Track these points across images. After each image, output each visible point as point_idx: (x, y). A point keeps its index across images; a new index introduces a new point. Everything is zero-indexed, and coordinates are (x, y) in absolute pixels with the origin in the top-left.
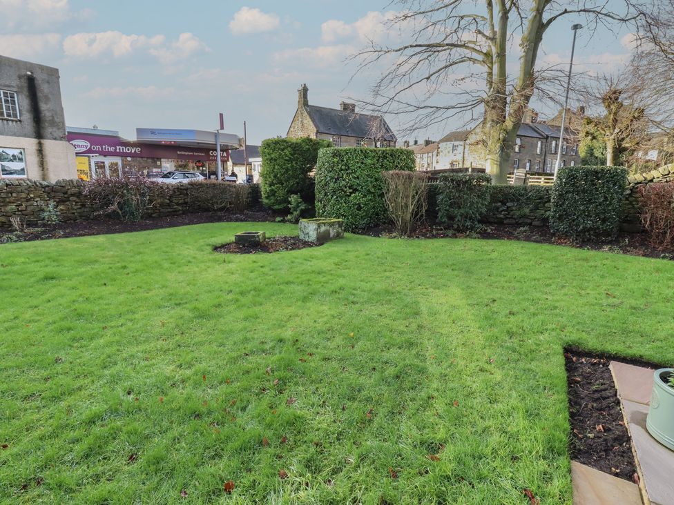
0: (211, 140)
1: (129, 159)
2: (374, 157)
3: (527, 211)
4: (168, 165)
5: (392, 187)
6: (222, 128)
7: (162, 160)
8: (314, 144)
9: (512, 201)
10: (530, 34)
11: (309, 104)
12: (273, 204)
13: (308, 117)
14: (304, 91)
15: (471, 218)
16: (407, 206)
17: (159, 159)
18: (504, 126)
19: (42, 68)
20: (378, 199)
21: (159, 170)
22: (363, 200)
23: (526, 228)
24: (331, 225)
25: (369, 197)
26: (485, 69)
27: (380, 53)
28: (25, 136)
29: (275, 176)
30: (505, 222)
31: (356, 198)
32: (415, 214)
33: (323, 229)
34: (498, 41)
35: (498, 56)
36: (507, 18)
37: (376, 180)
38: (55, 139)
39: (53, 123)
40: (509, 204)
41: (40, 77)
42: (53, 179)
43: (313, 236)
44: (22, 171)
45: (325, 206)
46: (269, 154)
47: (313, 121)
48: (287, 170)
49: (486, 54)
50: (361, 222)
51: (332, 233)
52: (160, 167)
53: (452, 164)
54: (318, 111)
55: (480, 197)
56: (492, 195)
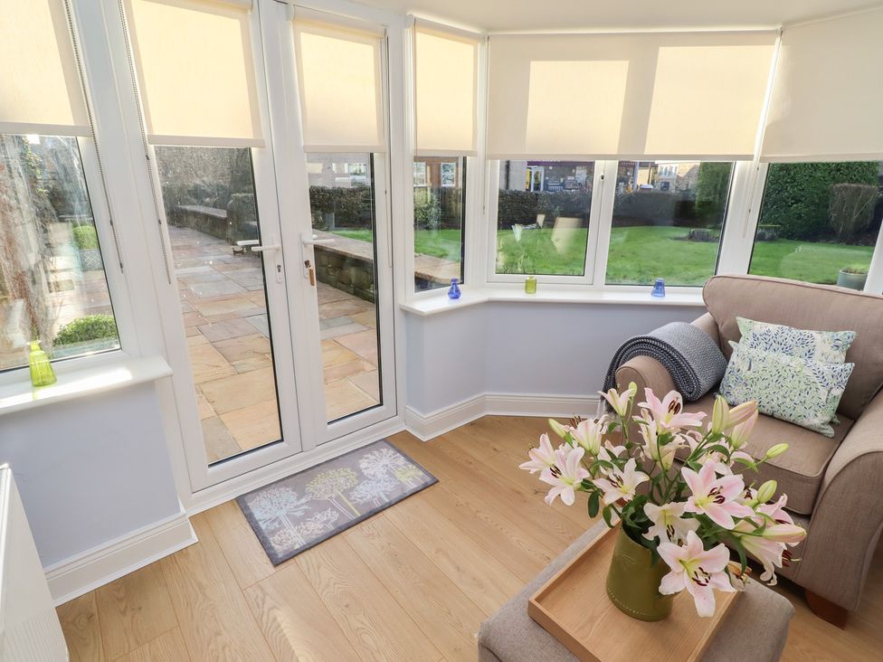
1: (551, 168)
4: (581, 173)
16: (850, 216)
17: (574, 167)
20: (821, 210)
21: (573, 178)
22: (805, 210)
24: (768, 229)
25: (812, 208)
31: (797, 208)
32: (860, 223)
37: (824, 192)
52: (574, 175)
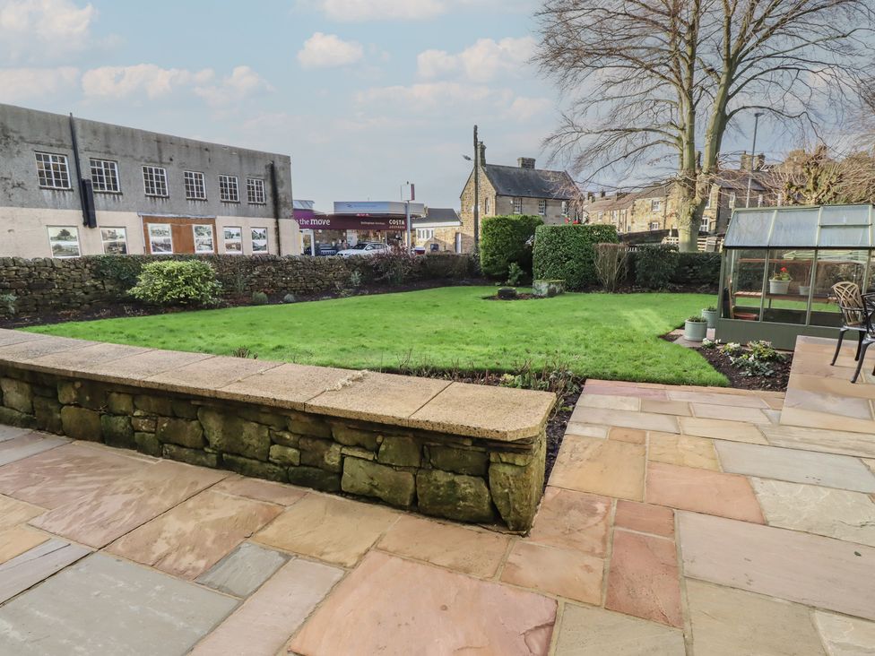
0: (401, 211)
1: (320, 231)
2: (584, 232)
3: (710, 272)
4: (352, 236)
5: (601, 255)
6: (413, 199)
7: (348, 231)
8: (530, 220)
9: (697, 265)
10: (713, 127)
11: (487, 163)
12: (495, 271)
13: (486, 178)
14: (480, 148)
15: (663, 279)
16: (612, 269)
17: (345, 230)
18: (693, 202)
19: (280, 157)
20: (587, 265)
22: (576, 266)
23: (707, 285)
24: (557, 284)
25: (580, 264)
26: (677, 151)
27: (580, 134)
28: (268, 217)
29: (497, 248)
30: (693, 281)
31: (571, 264)
32: (620, 275)
33: (552, 286)
34: (687, 131)
35: (688, 143)
36: (694, 113)
37: (586, 250)
38: (287, 218)
39: (286, 204)
40: (694, 268)
41: (278, 165)
42: (284, 253)
43: (545, 291)
44: (265, 247)
45: (543, 272)
46: (492, 230)
47: (492, 183)
48: (508, 243)
49: (677, 138)
50: (574, 284)
51: (558, 290)
53: (651, 225)
54: (495, 170)
55: (670, 262)
56: (680, 261)
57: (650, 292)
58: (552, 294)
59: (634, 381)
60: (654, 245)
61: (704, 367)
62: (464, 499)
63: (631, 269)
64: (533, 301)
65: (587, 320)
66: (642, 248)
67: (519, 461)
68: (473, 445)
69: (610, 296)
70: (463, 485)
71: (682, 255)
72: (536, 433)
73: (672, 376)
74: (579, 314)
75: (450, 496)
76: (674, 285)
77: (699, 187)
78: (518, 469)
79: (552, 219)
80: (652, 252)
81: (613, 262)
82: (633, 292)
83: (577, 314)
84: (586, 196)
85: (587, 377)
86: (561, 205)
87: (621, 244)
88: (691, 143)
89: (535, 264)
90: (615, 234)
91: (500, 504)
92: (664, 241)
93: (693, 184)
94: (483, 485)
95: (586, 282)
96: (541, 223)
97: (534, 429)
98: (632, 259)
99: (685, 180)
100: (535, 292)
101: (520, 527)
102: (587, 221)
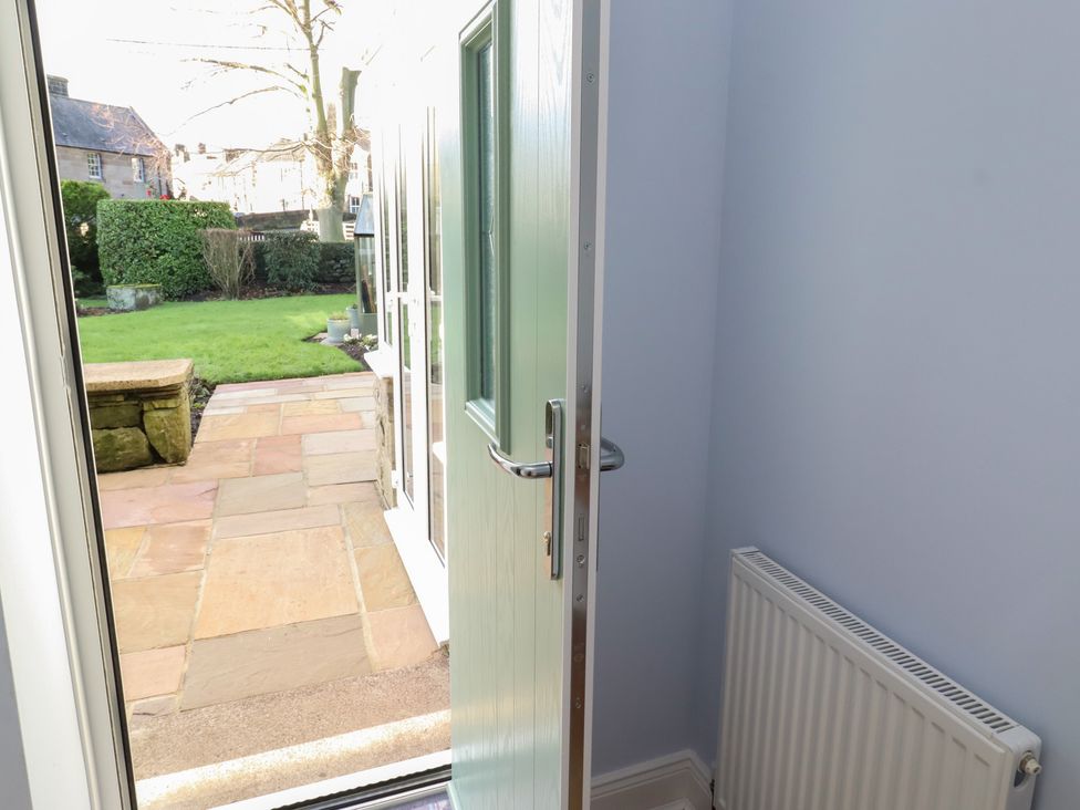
2: (181, 212)
5: (213, 245)
8: (83, 190)
9: (345, 258)
15: (303, 277)
16: (232, 265)
18: (331, 176)
20: (194, 261)
22: (175, 263)
24: (149, 290)
25: (182, 259)
31: (166, 260)
32: (244, 273)
33: (141, 294)
34: (311, 79)
35: (314, 96)
37: (189, 239)
40: (341, 262)
43: (130, 301)
45: (121, 273)
49: (300, 87)
50: (177, 289)
51: (151, 299)
55: (310, 255)
56: (322, 253)
57: (289, 295)
58: (142, 305)
59: (271, 379)
60: (287, 232)
61: (341, 359)
62: (122, 448)
63: (258, 266)
64: (113, 316)
65: (205, 332)
66: (272, 236)
67: (171, 404)
68: (126, 400)
69: (235, 304)
70: (120, 436)
71: (324, 245)
72: (183, 380)
73: (310, 369)
74: (193, 327)
75: (107, 450)
76: (319, 285)
77: (336, 157)
78: (171, 411)
79: (118, 187)
80: (285, 242)
81: (233, 256)
82: (266, 297)
83: (189, 327)
84: (174, 153)
85: (218, 383)
86: (130, 164)
87: (241, 230)
88: (318, 96)
89: (103, 261)
90: (230, 215)
91: (158, 445)
92: (304, 227)
93: (328, 153)
94: (140, 431)
95: (195, 286)
96: (103, 195)
97: (180, 376)
98: (259, 252)
99: (317, 146)
100: (112, 305)
101: (179, 459)
102: (183, 195)
